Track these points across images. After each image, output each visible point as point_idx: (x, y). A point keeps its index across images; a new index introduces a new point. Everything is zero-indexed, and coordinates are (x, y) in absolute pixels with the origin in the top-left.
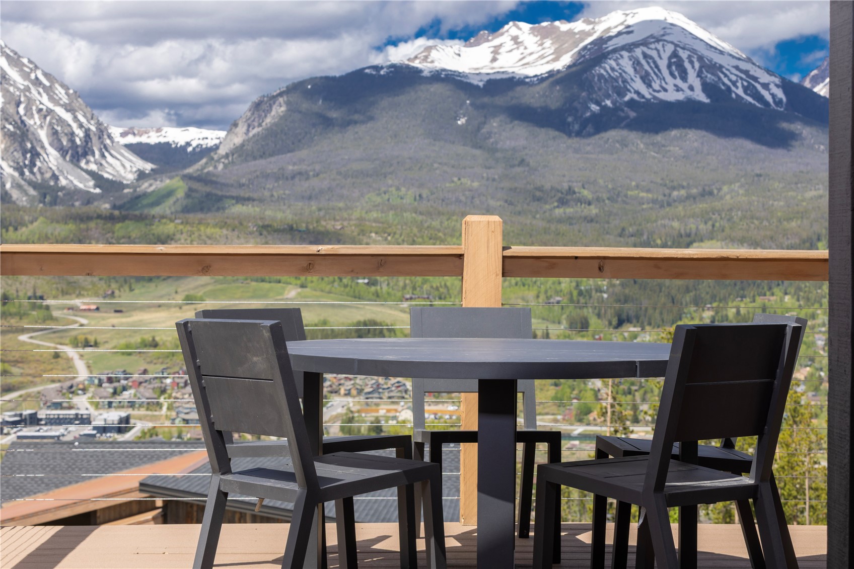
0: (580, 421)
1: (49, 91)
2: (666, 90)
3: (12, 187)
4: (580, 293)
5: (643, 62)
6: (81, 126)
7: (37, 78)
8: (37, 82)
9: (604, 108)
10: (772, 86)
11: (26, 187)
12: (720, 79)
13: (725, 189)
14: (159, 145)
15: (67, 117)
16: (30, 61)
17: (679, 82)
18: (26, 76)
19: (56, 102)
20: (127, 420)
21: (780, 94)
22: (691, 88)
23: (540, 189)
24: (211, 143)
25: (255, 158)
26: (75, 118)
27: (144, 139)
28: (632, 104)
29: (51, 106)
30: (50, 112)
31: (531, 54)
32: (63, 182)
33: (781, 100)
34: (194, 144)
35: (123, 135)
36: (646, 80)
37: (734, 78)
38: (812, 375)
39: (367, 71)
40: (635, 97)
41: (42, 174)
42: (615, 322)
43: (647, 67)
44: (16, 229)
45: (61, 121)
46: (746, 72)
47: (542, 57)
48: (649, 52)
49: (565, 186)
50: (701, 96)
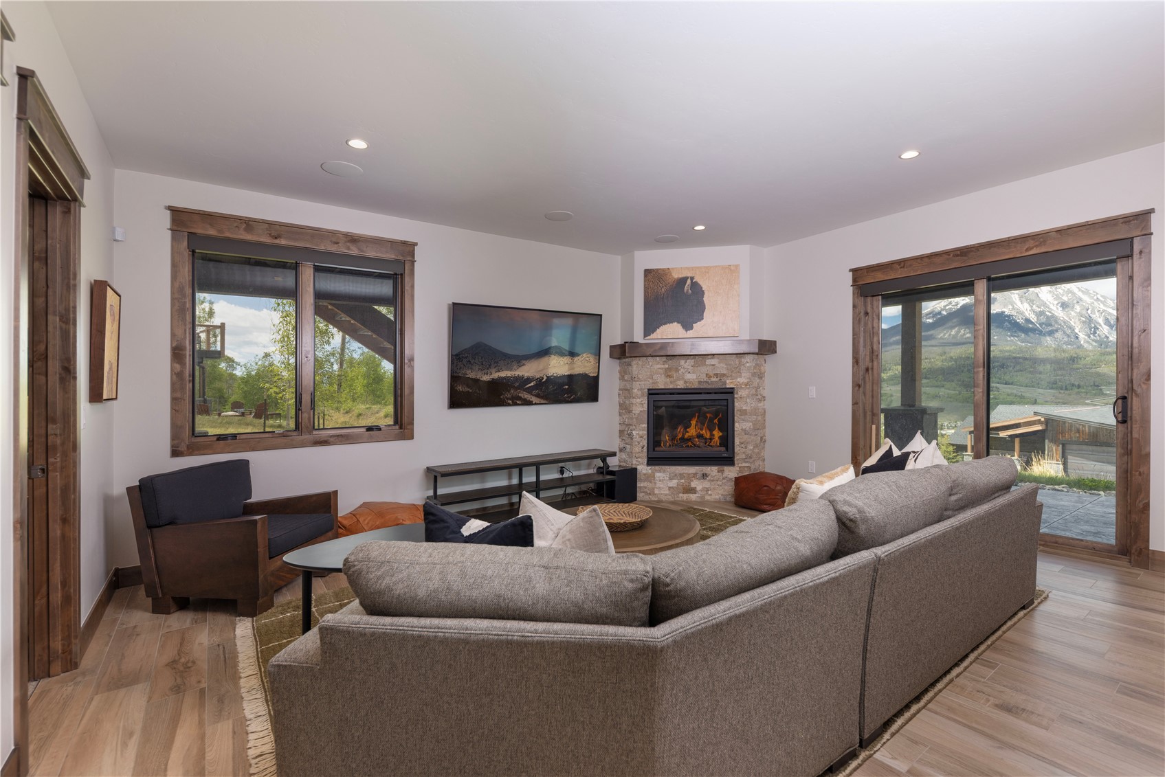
1: (1104, 303)
3: (1084, 342)
11: (1091, 342)
16: (1094, 292)
18: (1092, 298)
29: (1105, 308)
30: (1104, 311)
41: (1099, 336)
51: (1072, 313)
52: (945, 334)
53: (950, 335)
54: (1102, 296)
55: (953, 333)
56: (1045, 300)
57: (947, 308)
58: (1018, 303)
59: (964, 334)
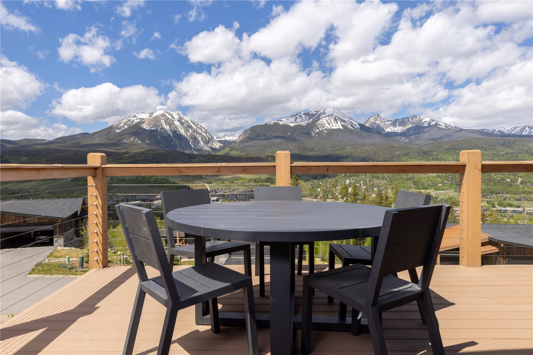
0: (315, 198)
1: (201, 129)
2: (333, 126)
3: (193, 150)
5: (328, 120)
6: (208, 137)
7: (198, 127)
8: (198, 128)
9: (320, 130)
10: (357, 125)
11: (196, 150)
12: (345, 123)
13: (347, 147)
14: (224, 140)
15: (205, 135)
16: (197, 123)
17: (336, 124)
18: (196, 126)
19: (203, 132)
20: (218, 199)
21: (358, 126)
22: (339, 126)
23: (306, 148)
24: (235, 140)
25: (244, 143)
26: (207, 135)
27: (221, 139)
28: (326, 129)
29: (201, 132)
30: (201, 134)
31: (304, 119)
32: (204, 149)
33: (359, 128)
34: (232, 140)
35: (217, 138)
36: (329, 124)
37: (348, 123)
38: (366, 188)
39: (268, 123)
40: (327, 128)
41: (200, 147)
42: (323, 177)
43: (329, 121)
44: (194, 159)
45: (204, 136)
46: (351, 122)
47: (306, 120)
48: (329, 118)
49: (311, 147)
50: (341, 128)
51: (188, 133)
52: (127, 140)
53: (130, 141)
54: (200, 126)
55: (131, 140)
56: (176, 125)
57: (128, 123)
58: (164, 125)
59: (138, 141)
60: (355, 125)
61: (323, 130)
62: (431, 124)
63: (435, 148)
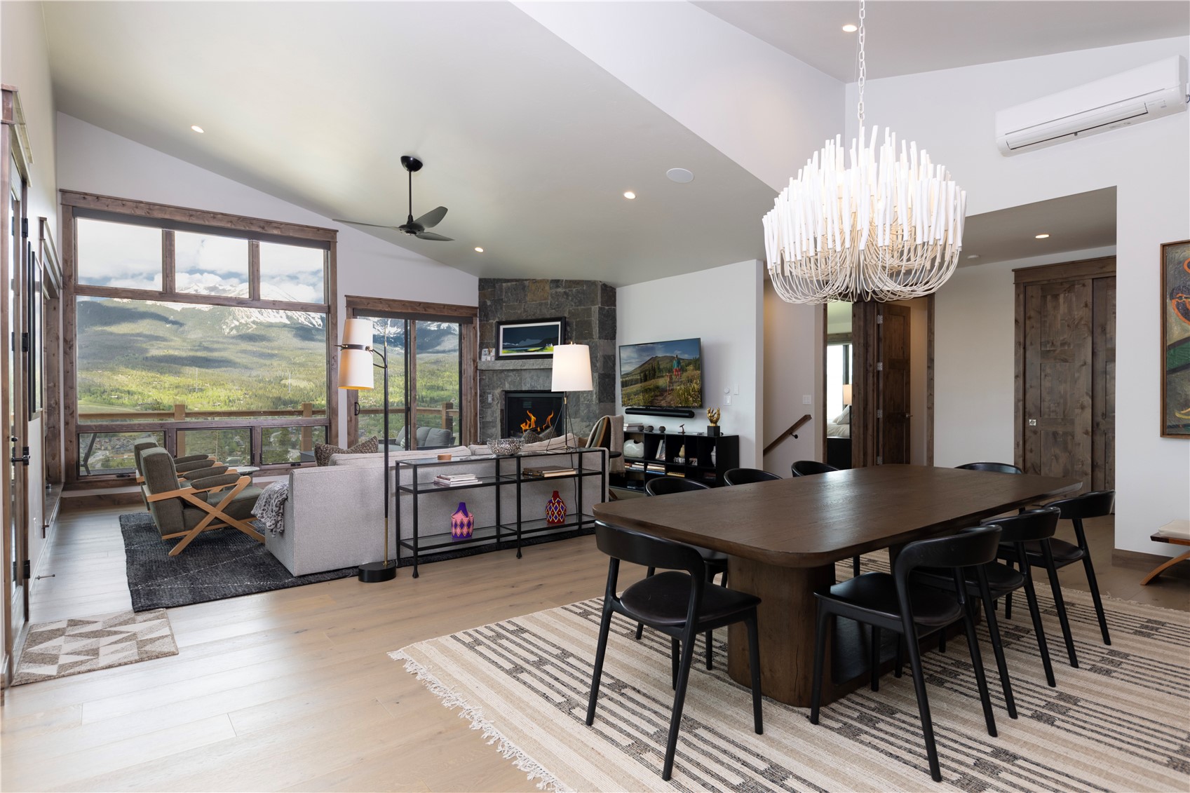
4: (230, 401)
9: (241, 323)
10: (316, 318)
21: (320, 322)
22: (281, 317)
28: (254, 322)
33: (320, 325)
40: (256, 319)
50: (285, 321)
60: (314, 318)
61: (247, 324)
62: (442, 327)
63: (447, 365)
